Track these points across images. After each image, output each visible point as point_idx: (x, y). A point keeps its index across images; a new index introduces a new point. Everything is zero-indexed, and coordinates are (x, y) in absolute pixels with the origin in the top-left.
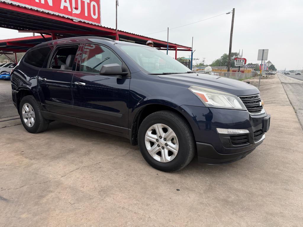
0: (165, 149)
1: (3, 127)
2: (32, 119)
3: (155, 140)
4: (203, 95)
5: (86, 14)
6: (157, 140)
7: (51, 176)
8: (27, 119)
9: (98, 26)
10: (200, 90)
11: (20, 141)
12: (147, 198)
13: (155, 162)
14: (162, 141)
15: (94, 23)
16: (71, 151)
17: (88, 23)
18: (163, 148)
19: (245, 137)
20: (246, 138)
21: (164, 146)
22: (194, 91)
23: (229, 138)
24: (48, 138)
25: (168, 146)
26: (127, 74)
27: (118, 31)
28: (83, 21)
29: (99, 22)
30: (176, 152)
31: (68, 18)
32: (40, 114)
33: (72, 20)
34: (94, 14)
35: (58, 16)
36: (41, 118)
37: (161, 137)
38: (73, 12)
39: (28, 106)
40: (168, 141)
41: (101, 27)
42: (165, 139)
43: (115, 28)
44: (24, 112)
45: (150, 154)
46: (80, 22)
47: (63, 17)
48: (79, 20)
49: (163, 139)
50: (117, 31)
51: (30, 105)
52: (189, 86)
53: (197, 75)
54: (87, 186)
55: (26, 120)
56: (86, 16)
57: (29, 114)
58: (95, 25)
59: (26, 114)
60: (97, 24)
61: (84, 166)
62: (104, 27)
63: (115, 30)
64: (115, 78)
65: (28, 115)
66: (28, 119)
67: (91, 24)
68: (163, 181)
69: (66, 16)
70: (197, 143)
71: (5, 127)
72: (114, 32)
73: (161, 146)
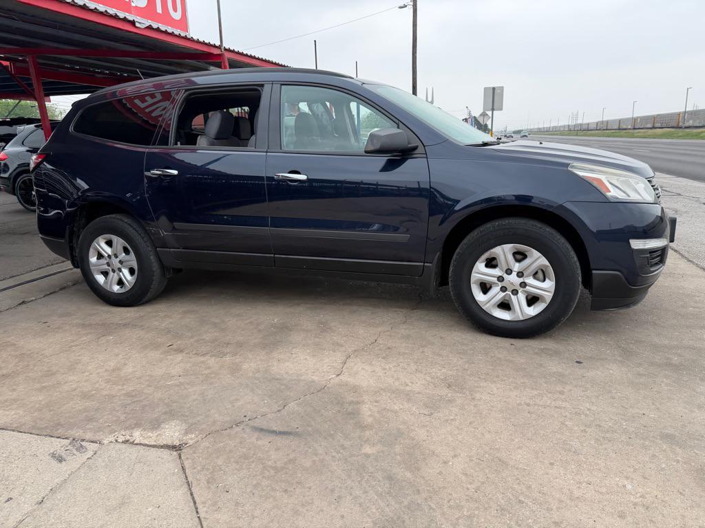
0: (520, 293)
1: (20, 304)
2: (126, 272)
3: (496, 279)
4: (600, 181)
5: (159, 10)
6: (501, 279)
7: (315, 378)
8: (105, 274)
9: (185, 38)
10: (592, 171)
11: (125, 325)
12: (546, 383)
13: (498, 322)
14: (513, 278)
15: (177, 32)
16: (284, 328)
17: (166, 32)
18: (515, 292)
19: (659, 253)
20: (658, 256)
21: (518, 287)
22: (581, 173)
23: (648, 255)
24: (185, 313)
25: (527, 287)
26: (415, 148)
27: (225, 49)
28: (155, 26)
29: (186, 29)
30: (548, 296)
31: (125, 20)
32: (152, 257)
33: (133, 23)
34: (175, 10)
35: (105, 14)
36: (155, 267)
37: (509, 272)
38: (133, 4)
39: (109, 243)
40: (527, 276)
41: (191, 40)
42: (520, 274)
43: (218, 44)
44: (93, 260)
45: (484, 308)
46: (150, 28)
47: (116, 17)
48: (148, 23)
49: (514, 274)
50: (223, 50)
51: (115, 239)
52: (568, 165)
53: (541, 143)
54: (412, 383)
55: (100, 279)
56: (159, 14)
57: (115, 262)
58: (179, 36)
59: (103, 261)
60: (183, 34)
61: (355, 351)
62: (198, 42)
63: (219, 48)
64: (382, 160)
65: (108, 264)
66: (111, 274)
67: (172, 34)
68: (537, 353)
69: (121, 15)
70: (594, 272)
71: (24, 302)
72: (216, 52)
73: (510, 288)
